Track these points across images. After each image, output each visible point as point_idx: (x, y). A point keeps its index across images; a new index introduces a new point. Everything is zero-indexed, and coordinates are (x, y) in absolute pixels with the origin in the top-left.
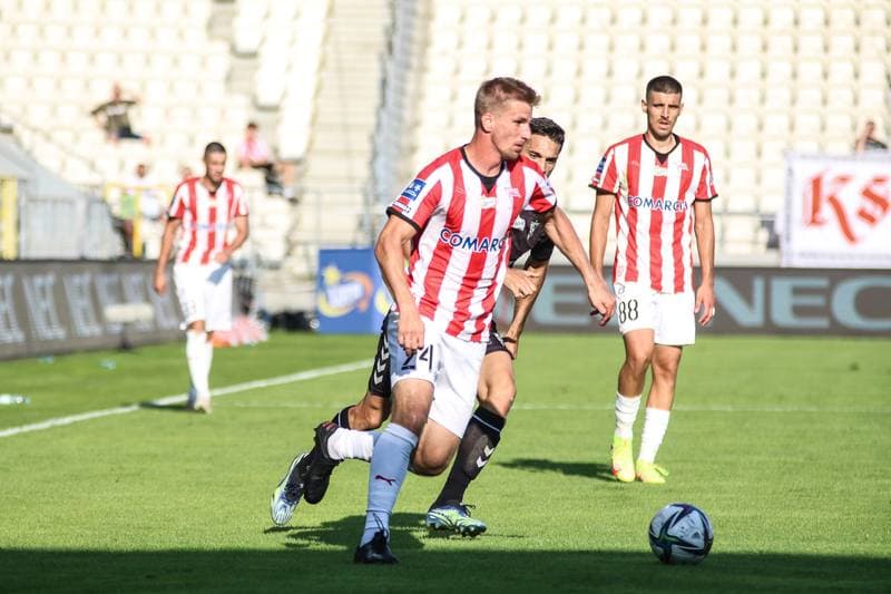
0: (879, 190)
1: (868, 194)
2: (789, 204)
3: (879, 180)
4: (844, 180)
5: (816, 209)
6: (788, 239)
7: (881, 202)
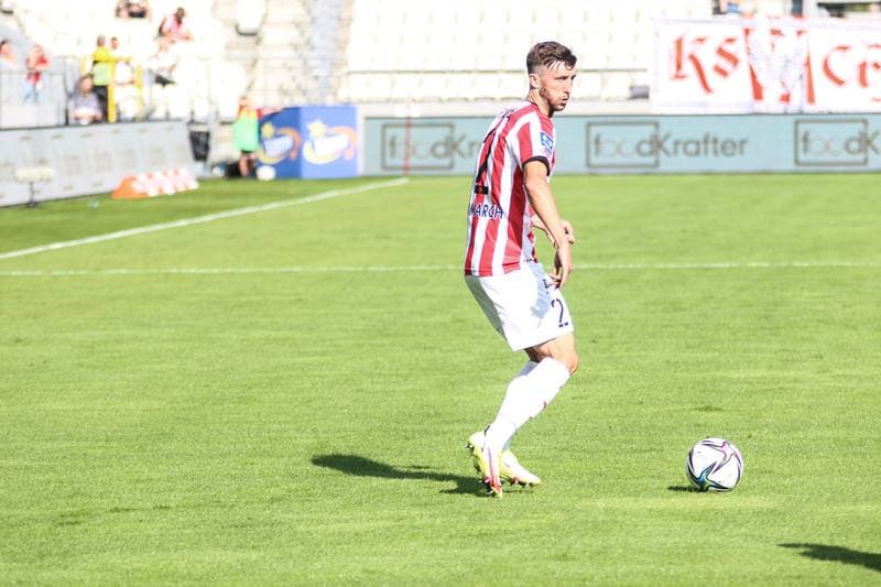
0: (730, 48)
1: (721, 52)
2: (656, 60)
3: (730, 40)
4: (701, 40)
5: (679, 66)
6: (657, 90)
7: (732, 58)
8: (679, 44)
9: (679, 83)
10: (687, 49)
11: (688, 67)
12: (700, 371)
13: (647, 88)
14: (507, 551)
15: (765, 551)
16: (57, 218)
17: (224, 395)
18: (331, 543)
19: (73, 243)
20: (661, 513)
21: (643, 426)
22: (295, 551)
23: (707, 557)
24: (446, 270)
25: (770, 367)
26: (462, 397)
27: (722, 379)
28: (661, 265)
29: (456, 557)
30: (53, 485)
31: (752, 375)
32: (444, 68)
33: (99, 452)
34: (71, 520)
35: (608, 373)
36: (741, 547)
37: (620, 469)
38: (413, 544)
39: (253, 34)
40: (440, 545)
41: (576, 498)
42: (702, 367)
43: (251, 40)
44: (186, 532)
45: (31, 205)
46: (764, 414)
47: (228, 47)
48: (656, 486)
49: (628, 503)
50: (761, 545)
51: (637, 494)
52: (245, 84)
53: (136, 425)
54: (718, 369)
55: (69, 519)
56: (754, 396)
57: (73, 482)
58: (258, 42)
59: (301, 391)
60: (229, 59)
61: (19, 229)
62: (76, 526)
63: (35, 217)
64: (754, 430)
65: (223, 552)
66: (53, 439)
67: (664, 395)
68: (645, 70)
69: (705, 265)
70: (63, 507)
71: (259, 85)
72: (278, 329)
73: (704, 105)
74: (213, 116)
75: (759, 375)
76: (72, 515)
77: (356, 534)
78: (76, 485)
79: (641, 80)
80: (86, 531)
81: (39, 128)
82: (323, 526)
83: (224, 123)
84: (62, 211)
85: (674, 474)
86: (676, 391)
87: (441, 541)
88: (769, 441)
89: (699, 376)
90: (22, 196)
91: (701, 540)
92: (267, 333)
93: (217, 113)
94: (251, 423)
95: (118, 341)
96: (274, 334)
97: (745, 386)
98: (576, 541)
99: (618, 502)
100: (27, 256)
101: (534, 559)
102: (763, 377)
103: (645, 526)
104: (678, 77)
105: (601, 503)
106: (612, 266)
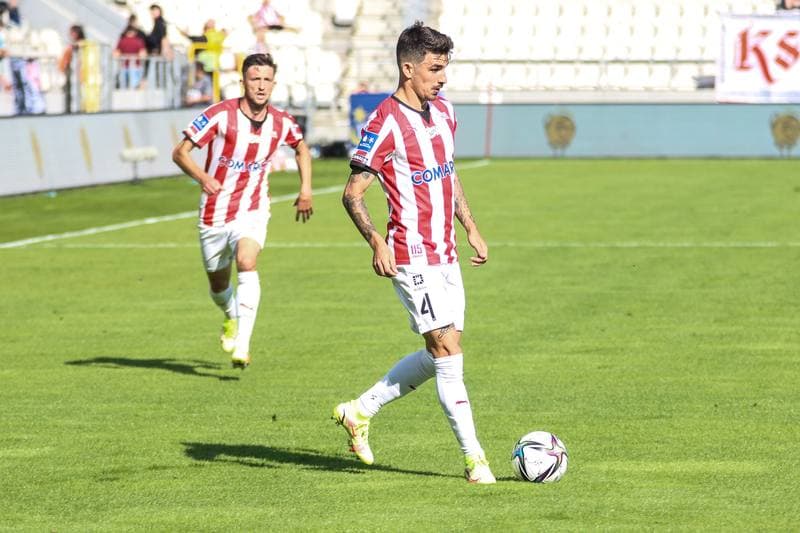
0: (792, 42)
1: (783, 45)
2: (723, 53)
3: (792, 34)
4: (764, 34)
5: (744, 57)
6: (723, 80)
7: (793, 51)
8: (744, 37)
9: (743, 74)
10: (752, 42)
11: (752, 59)
12: (722, 344)
13: (713, 78)
14: (506, 510)
15: (747, 512)
16: (157, 195)
17: (276, 361)
18: (346, 501)
19: (168, 218)
20: (658, 476)
21: (659, 394)
22: (311, 508)
23: (691, 517)
24: (506, 246)
25: (788, 341)
26: (495, 366)
27: (741, 352)
28: (706, 244)
29: (459, 515)
30: (101, 443)
31: (769, 347)
32: (523, 58)
33: (150, 413)
34: (111, 476)
35: (637, 345)
36: (726, 508)
37: (628, 434)
38: (420, 503)
39: (347, 25)
40: (447, 504)
41: (582, 461)
42: (724, 339)
43: (346, 32)
44: (214, 488)
45: (135, 182)
46: (775, 384)
47: (325, 37)
48: (659, 450)
49: (630, 466)
50: (744, 507)
51: (639, 457)
52: (340, 72)
53: (190, 389)
54: (739, 342)
55: (110, 476)
56: (767, 367)
57: (119, 440)
58: (353, 33)
59: (348, 358)
60: (326, 48)
61: (121, 206)
62: (115, 482)
63: (138, 194)
64: (760, 398)
65: (244, 507)
66: (109, 401)
67: (684, 365)
68: (712, 62)
69: (748, 245)
70: (105, 464)
71: (353, 72)
72: (340, 300)
73: (767, 94)
74: (310, 102)
75: (776, 348)
76: (113, 471)
77: (371, 493)
78: (122, 444)
79: (708, 71)
80: (123, 486)
81: (146, 111)
82: (342, 484)
83: (320, 108)
84: (165, 188)
85: (678, 439)
86: (695, 362)
87: (448, 500)
88: (772, 409)
89: (720, 347)
90: (126, 174)
91: (690, 501)
92: (328, 304)
93: (314, 98)
94: (295, 387)
95: (189, 310)
96: (333, 305)
97: (762, 357)
98: (573, 501)
99: (619, 466)
100: (122, 231)
101: (530, 518)
102: (780, 350)
103: (641, 487)
104: (743, 67)
105: (604, 466)
106: (661, 244)
